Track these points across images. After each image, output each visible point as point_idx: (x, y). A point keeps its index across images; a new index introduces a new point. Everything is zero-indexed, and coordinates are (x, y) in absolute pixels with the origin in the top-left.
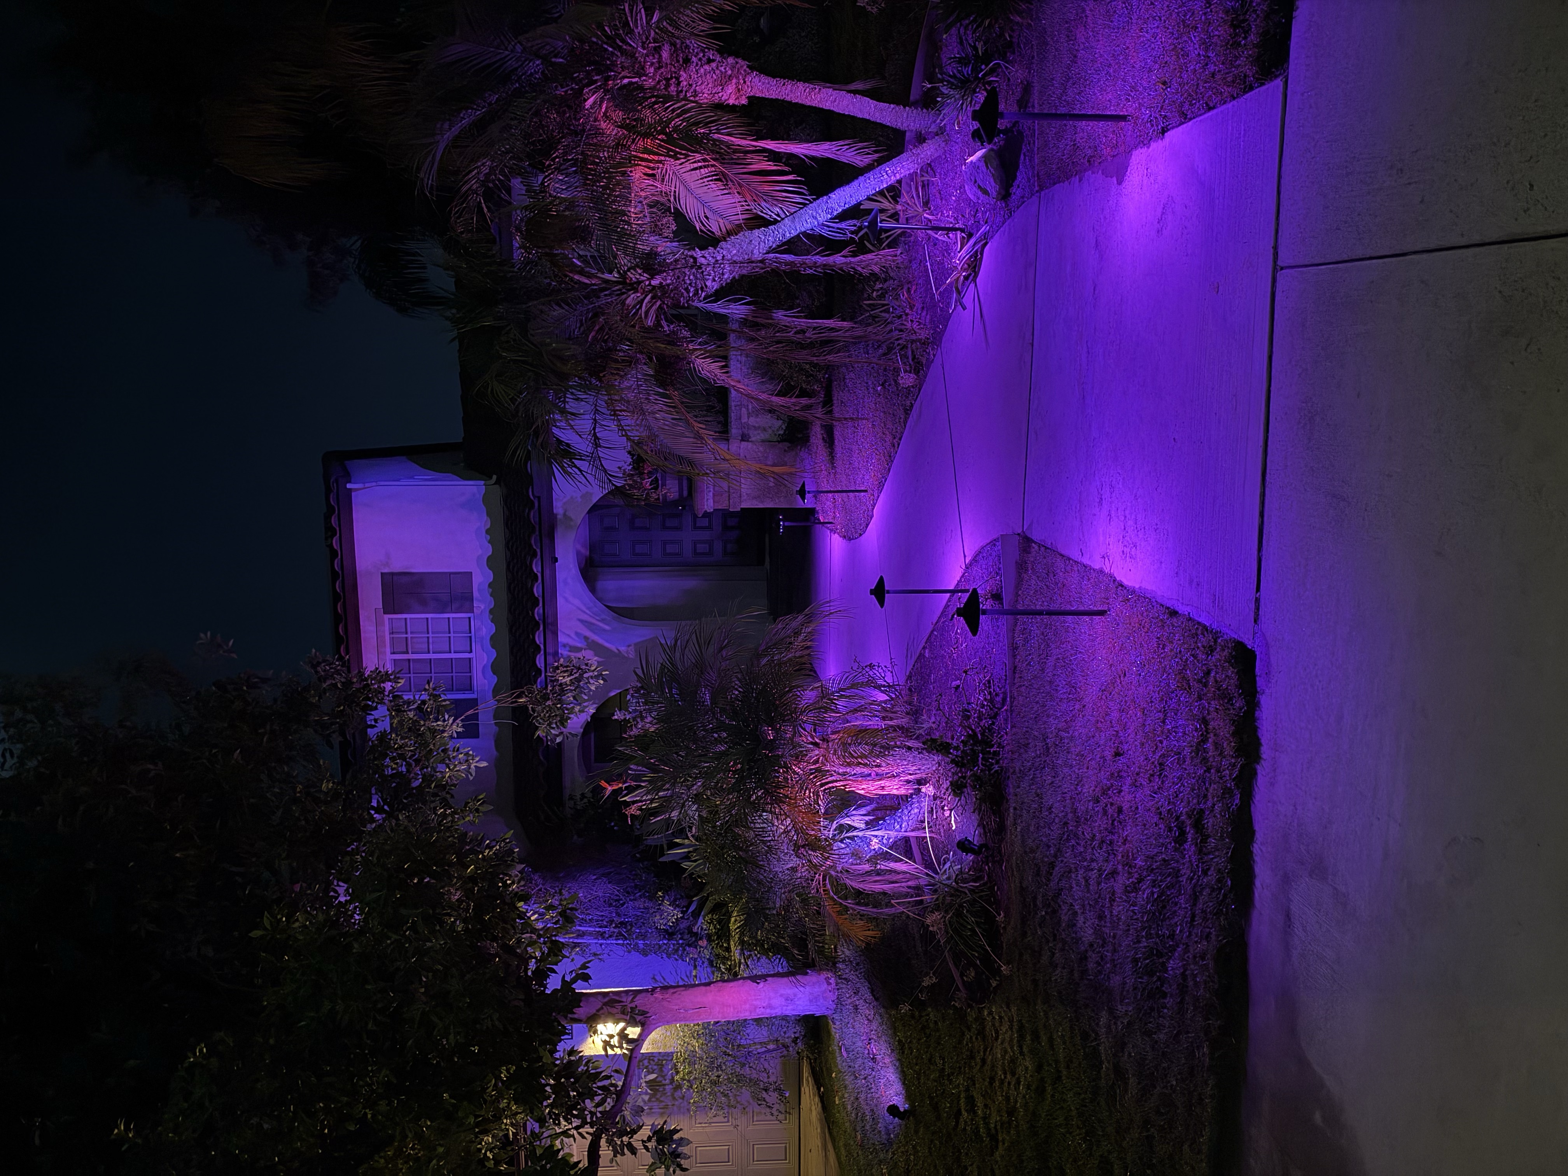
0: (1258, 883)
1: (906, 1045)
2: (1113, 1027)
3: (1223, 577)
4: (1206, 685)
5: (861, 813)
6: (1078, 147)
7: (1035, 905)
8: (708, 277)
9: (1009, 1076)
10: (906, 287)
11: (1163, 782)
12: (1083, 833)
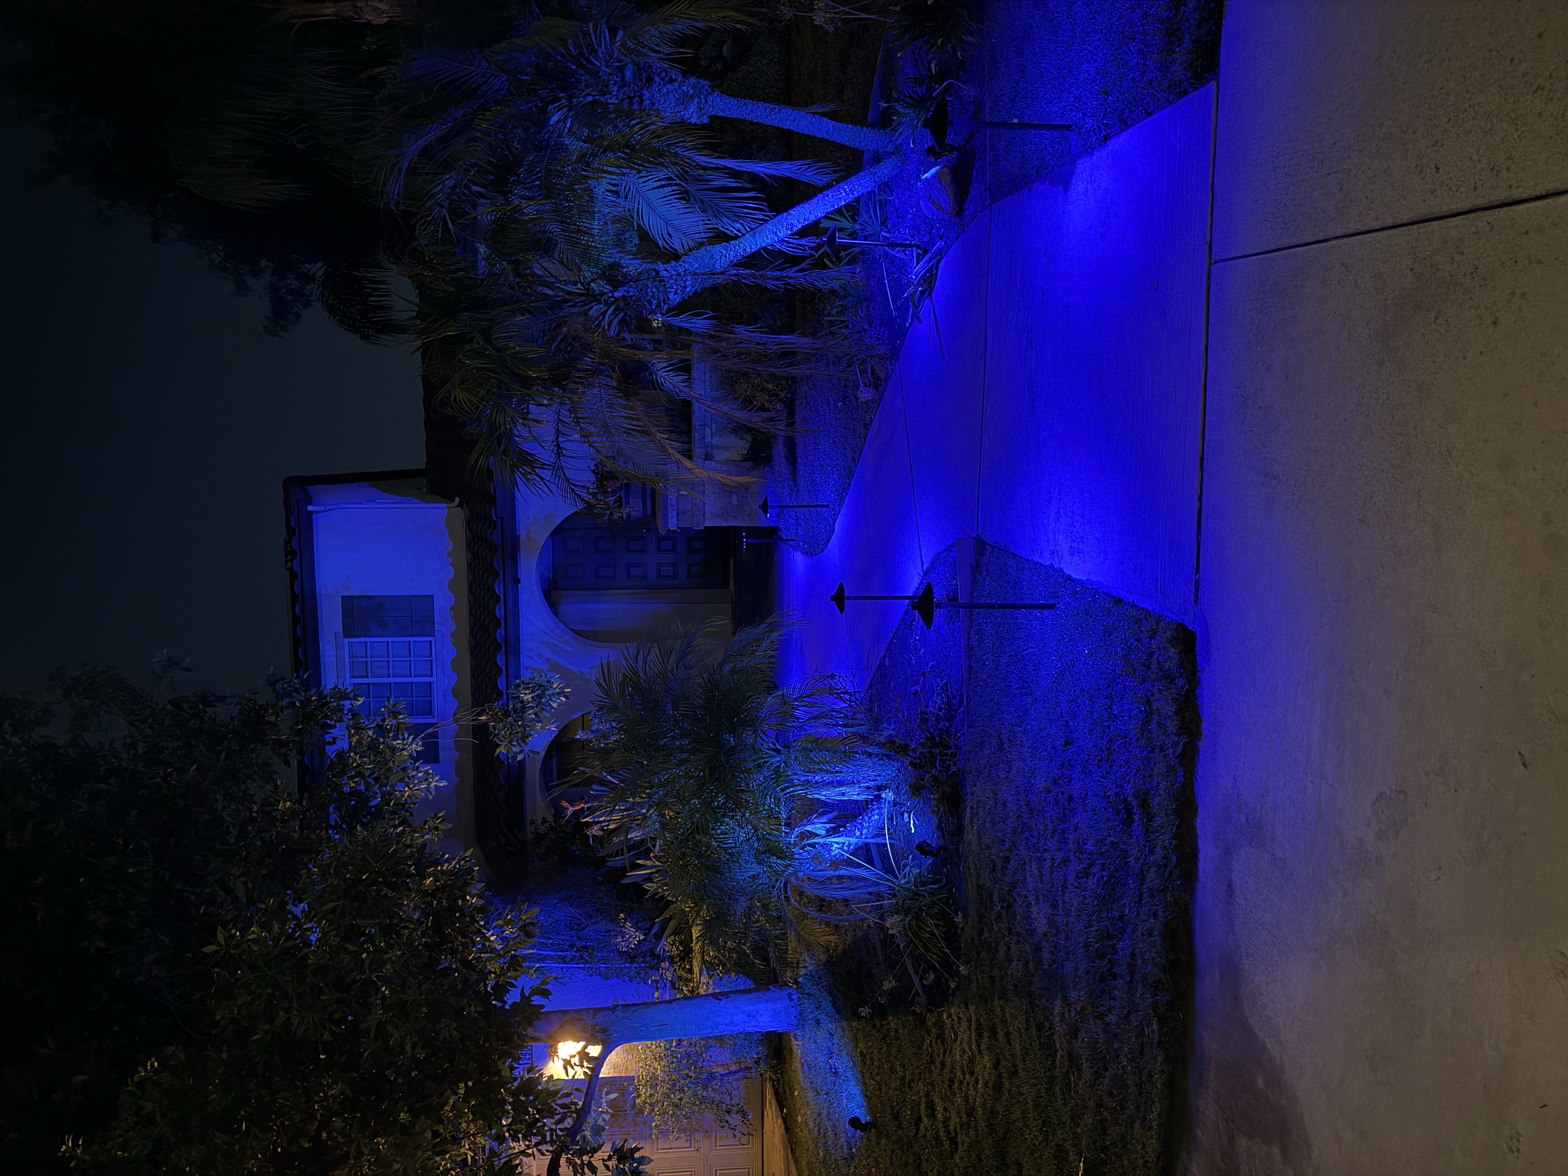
0: (1201, 857)
1: (868, 1056)
2: (1067, 1015)
4: (1149, 668)
5: (822, 821)
6: (1027, 158)
7: (991, 901)
8: (670, 290)
9: (967, 1077)
10: (864, 304)
11: (1111, 767)
12: (1036, 824)
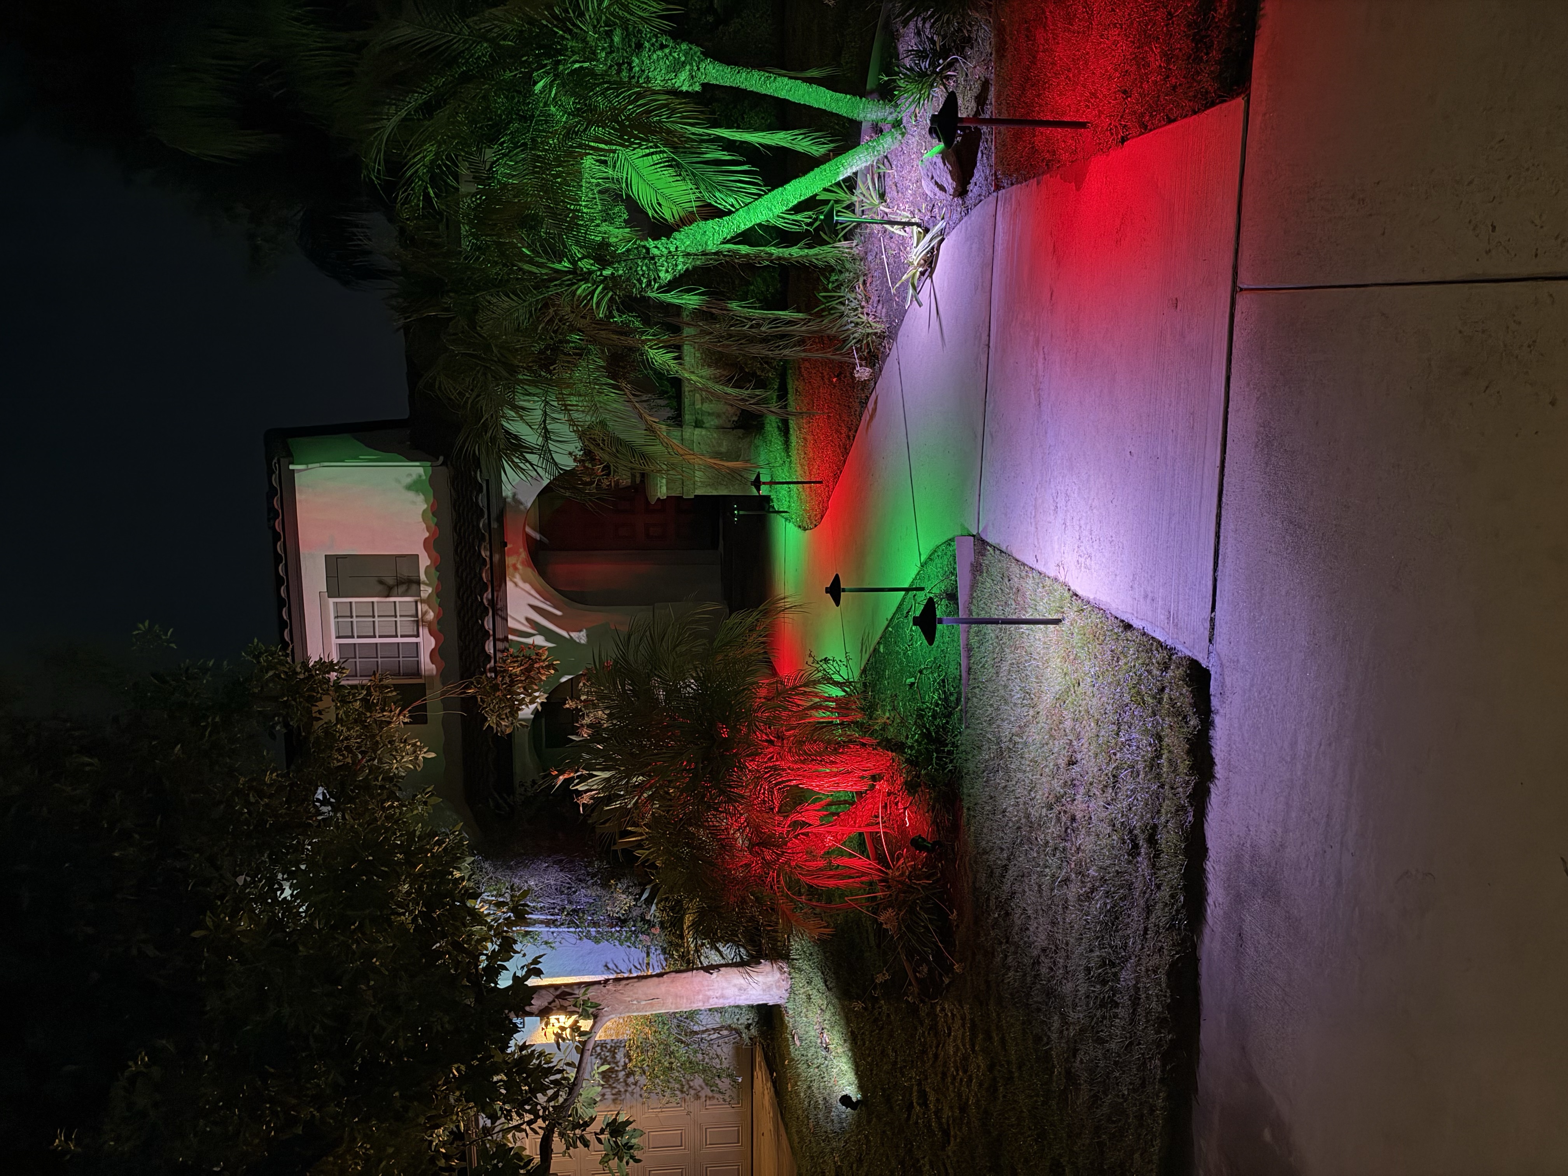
0: (1210, 900)
1: (859, 1036)
2: (1065, 1032)
3: (1178, 594)
4: (1160, 702)
6: (1036, 150)
7: (988, 906)
8: (661, 268)
9: (961, 1073)
10: (861, 280)
11: (1116, 793)
12: (1036, 839)
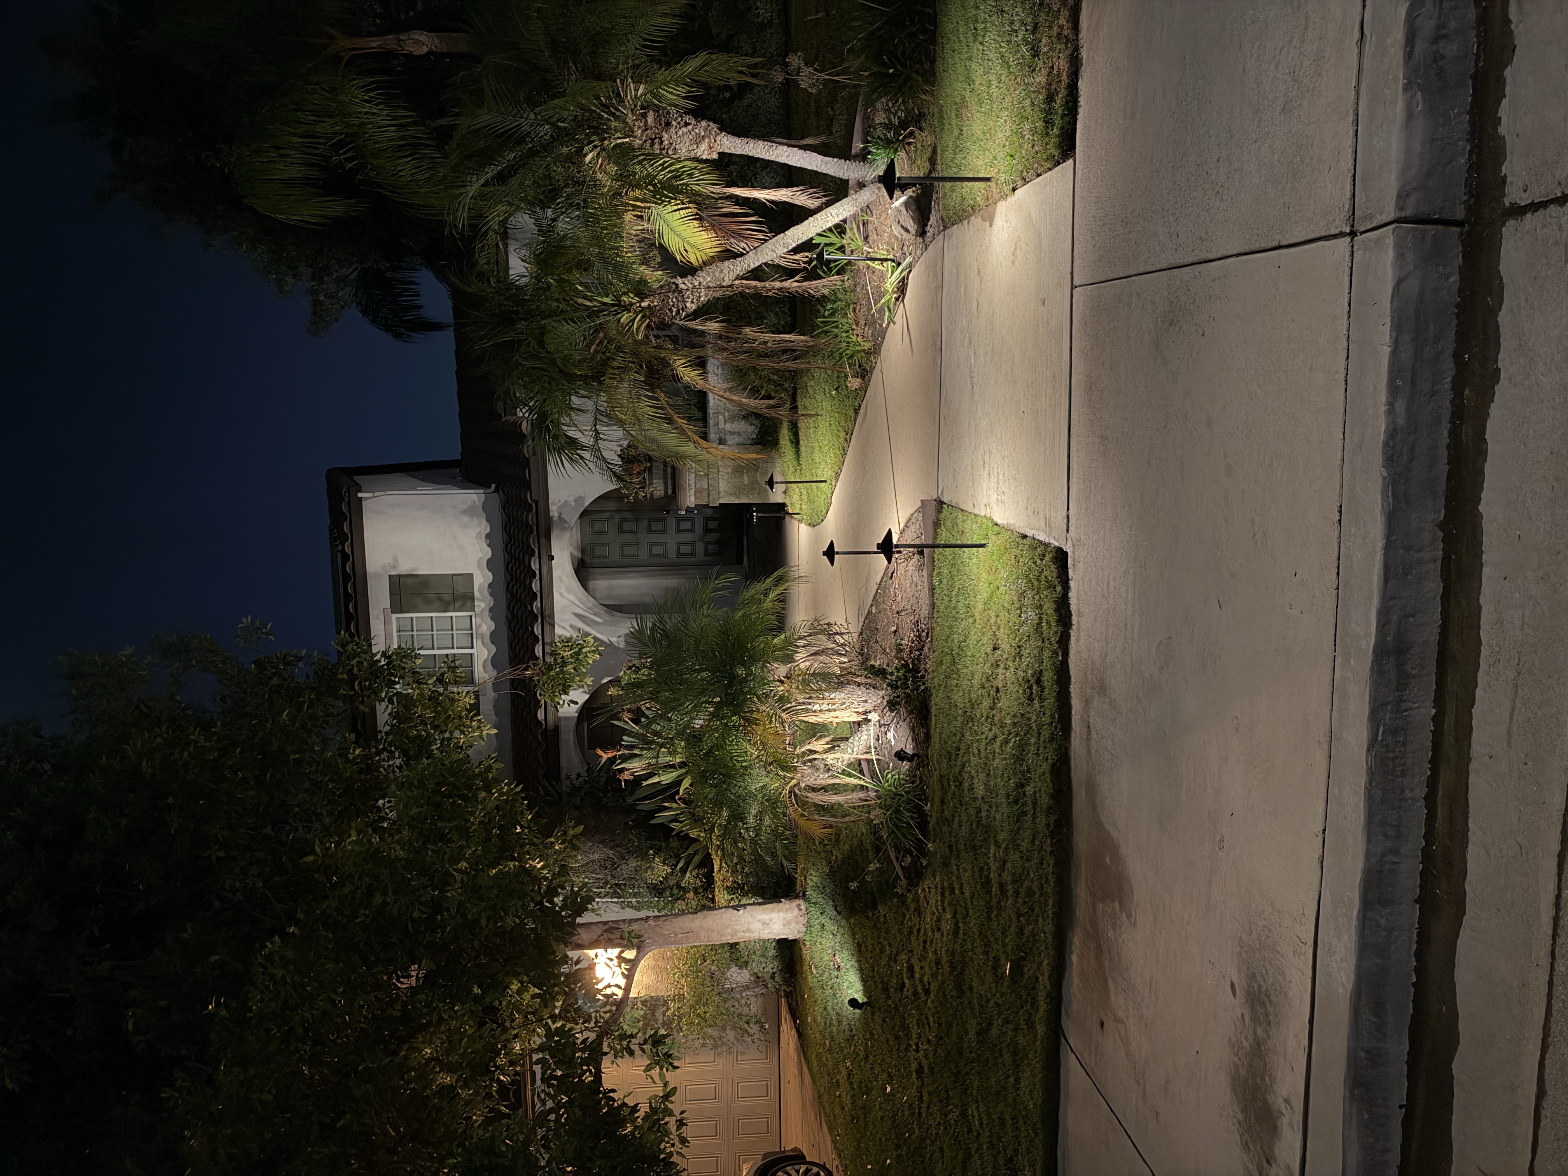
1: (862, 945)
3: (1050, 505)
6: (965, 200)
8: (687, 299)
10: (852, 307)
11: (1020, 659)
